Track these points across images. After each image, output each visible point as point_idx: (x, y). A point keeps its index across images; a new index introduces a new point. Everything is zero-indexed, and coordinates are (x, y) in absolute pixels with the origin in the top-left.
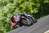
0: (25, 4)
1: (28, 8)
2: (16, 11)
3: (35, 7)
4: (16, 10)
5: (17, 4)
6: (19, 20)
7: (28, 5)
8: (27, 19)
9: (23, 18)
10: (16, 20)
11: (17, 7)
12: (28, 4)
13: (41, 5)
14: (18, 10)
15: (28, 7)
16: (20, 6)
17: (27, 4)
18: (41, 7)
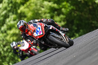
0: (32, 4)
1: (40, 14)
2: (9, 22)
3: (56, 12)
4: (7, 20)
5: (10, 5)
6: (42, 33)
7: (38, 7)
8: (60, 32)
9: (51, 28)
10: (35, 35)
11: (11, 14)
12: (39, 4)
13: (75, 8)
14: (14, 20)
15: (40, 12)
16: (19, 11)
17: (36, 5)
18: (73, 13)
